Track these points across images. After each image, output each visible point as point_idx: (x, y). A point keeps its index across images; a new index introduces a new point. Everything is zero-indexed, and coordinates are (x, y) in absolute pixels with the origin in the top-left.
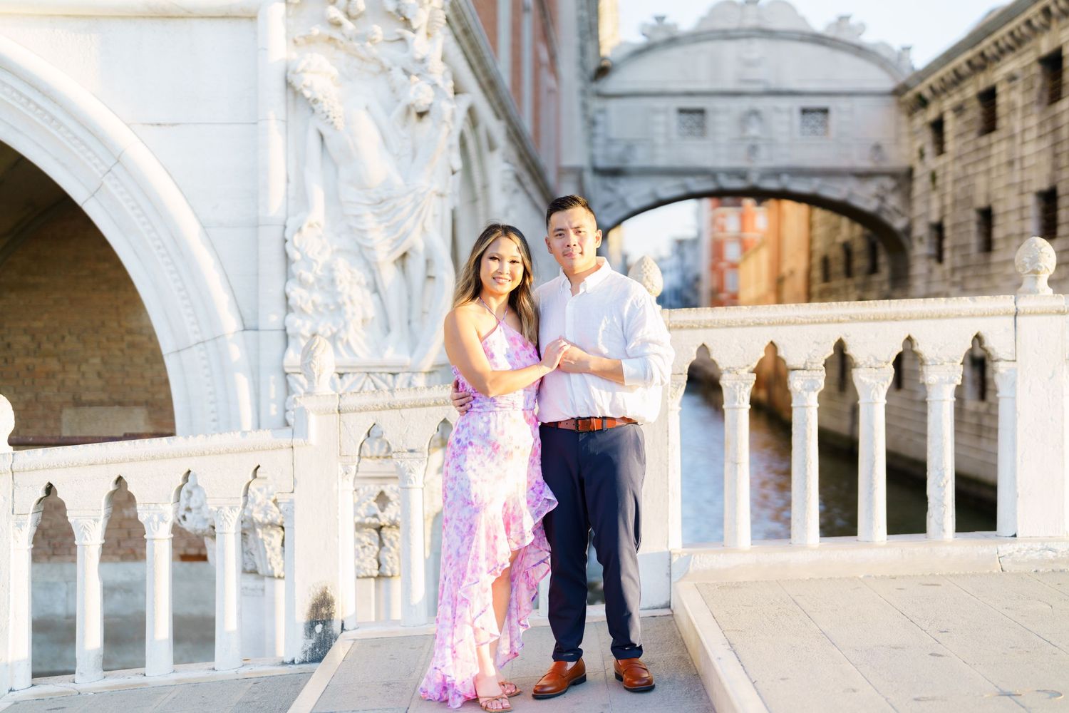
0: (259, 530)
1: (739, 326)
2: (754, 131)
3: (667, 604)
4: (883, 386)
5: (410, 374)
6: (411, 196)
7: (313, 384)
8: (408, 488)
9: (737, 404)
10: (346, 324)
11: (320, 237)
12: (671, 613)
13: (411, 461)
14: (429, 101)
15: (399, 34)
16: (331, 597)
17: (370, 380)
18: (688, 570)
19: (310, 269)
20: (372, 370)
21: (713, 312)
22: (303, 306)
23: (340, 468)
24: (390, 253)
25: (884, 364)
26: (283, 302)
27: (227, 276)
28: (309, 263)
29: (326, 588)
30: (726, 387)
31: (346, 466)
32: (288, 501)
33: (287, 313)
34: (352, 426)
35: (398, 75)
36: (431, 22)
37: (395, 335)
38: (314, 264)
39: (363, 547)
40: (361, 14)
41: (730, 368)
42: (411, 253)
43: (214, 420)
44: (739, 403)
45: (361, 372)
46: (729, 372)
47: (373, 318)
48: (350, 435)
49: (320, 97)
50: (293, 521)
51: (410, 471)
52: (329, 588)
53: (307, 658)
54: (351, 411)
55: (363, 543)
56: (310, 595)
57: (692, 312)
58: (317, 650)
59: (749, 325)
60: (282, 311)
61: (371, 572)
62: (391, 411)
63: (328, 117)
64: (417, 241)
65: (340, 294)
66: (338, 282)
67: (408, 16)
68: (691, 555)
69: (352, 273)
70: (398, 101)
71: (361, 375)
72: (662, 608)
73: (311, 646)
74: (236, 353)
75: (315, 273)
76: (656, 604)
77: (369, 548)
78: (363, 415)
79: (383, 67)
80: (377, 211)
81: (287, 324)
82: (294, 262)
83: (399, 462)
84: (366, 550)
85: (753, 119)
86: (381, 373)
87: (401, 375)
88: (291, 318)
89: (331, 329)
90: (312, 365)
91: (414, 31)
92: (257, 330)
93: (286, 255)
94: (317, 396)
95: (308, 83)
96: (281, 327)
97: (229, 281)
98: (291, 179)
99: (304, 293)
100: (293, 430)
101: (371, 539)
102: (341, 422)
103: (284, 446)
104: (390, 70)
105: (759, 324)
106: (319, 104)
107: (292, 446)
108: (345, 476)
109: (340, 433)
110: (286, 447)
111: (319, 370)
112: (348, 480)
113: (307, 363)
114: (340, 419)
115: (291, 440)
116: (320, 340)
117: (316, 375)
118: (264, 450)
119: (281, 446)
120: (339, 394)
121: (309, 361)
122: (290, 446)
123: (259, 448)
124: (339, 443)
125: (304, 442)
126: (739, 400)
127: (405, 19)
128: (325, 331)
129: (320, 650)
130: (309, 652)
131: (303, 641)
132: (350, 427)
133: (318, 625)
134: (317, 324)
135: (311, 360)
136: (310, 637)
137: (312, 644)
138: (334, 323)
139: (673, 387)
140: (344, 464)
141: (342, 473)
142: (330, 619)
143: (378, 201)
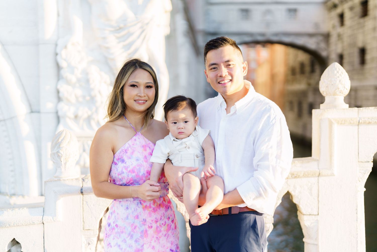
6: (139, 25)
7: (61, 170)
11: (80, 52)
19: (73, 72)
22: (69, 97)
23: (84, 239)
26: (55, 94)
27: (19, 77)
28: (72, 69)
31: (88, 238)
33: (59, 101)
34: (94, 205)
38: (76, 70)
43: (12, 171)
48: (92, 213)
60: (55, 100)
65: (93, 89)
69: (101, 76)
74: (25, 129)
75: (76, 75)
80: (117, 35)
81: (58, 109)
88: (61, 105)
89: (87, 113)
90: (60, 154)
92: (39, 112)
93: (57, 63)
94: (64, 180)
96: (54, 110)
98: (61, 13)
99: (70, 88)
100: (44, 208)
102: (84, 203)
107: (43, 222)
108: (88, 246)
109: (83, 211)
110: (37, 223)
111: (65, 159)
112: (90, 249)
113: (55, 153)
114: (83, 199)
115: (42, 216)
116: (66, 133)
117: (63, 163)
118: (19, 226)
119: (33, 222)
120: (82, 179)
121: (57, 151)
122: (41, 223)
123: (14, 224)
124: (82, 219)
125: (53, 218)
128: (83, 114)
132: (92, 206)
134: (78, 109)
135: (59, 150)
138: (89, 109)
139: (361, 172)
140: (87, 236)
141: (85, 244)
143: (118, 28)
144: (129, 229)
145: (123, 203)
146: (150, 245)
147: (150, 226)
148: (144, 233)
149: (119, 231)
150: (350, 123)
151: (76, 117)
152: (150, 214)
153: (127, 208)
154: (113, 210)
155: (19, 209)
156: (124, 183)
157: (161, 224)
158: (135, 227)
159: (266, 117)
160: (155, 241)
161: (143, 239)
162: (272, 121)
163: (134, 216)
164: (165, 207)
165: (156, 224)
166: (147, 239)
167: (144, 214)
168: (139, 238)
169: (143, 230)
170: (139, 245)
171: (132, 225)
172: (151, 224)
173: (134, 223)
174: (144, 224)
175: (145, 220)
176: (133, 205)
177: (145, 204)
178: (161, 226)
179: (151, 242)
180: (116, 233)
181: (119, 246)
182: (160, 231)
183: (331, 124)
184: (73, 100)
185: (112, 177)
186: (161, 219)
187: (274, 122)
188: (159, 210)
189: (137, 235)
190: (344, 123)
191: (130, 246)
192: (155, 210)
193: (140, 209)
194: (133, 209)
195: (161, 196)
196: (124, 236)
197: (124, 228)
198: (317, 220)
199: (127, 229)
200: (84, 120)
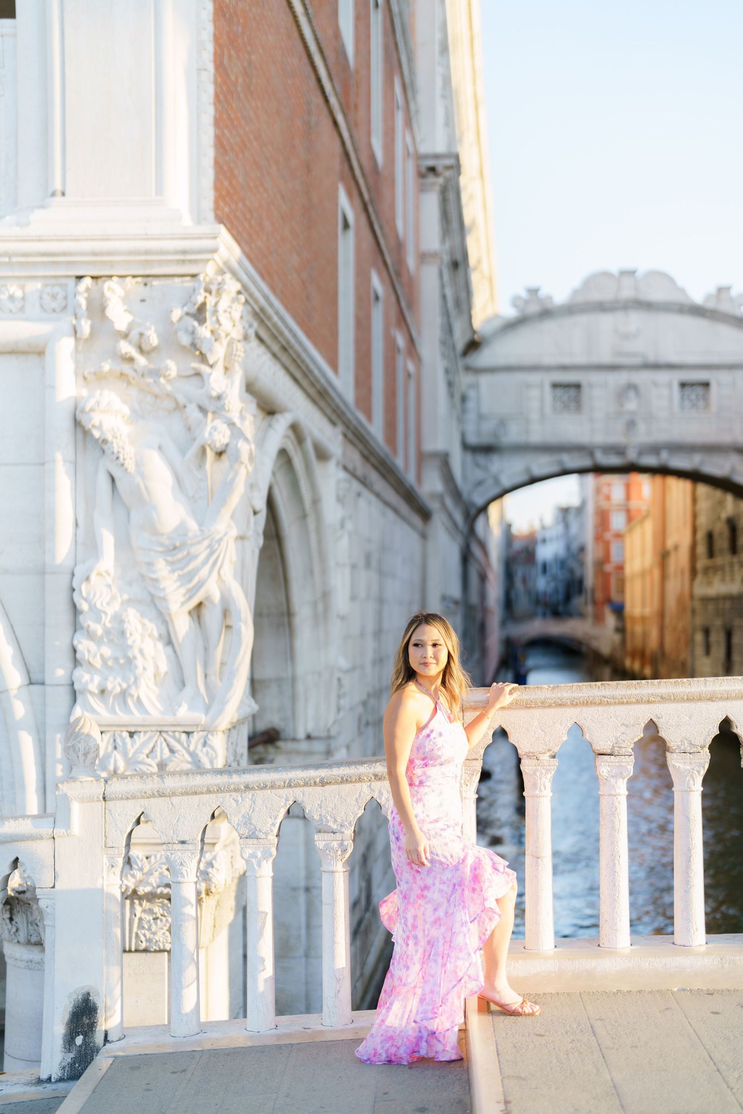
2: (631, 405)
4: (699, 772)
5: (205, 733)
6: (206, 543)
8: (180, 883)
9: (537, 792)
10: (136, 679)
11: (109, 586)
13: (182, 854)
14: (226, 440)
15: (194, 369)
16: (94, 1003)
17: (162, 739)
19: (98, 620)
20: (165, 729)
22: (91, 660)
23: (105, 860)
24: (183, 604)
25: (699, 749)
26: (68, 655)
27: (12, 626)
28: (98, 614)
29: (88, 994)
31: (111, 858)
33: (75, 667)
34: (119, 815)
35: (193, 413)
36: (229, 356)
37: (188, 691)
38: (103, 616)
39: (155, 919)
40: (155, 349)
41: (530, 752)
42: (206, 603)
44: (541, 791)
45: (152, 731)
46: (529, 757)
47: (166, 673)
48: (116, 825)
49: (109, 437)
50: (55, 920)
51: (182, 864)
52: (92, 993)
53: (65, 1074)
54: (117, 799)
55: (156, 914)
56: (70, 1002)
58: (77, 1064)
59: (550, 706)
60: (70, 665)
61: (164, 946)
62: (160, 798)
63: (118, 458)
64: (213, 590)
65: (131, 647)
66: (128, 635)
67: (204, 351)
69: (143, 625)
70: (194, 439)
71: (153, 733)
73: (69, 1060)
74: (20, 709)
75: (104, 624)
77: (161, 921)
78: (130, 803)
79: (177, 404)
80: (169, 559)
81: (74, 678)
83: (169, 854)
84: (159, 921)
85: (631, 394)
86: (174, 732)
87: (195, 733)
88: (78, 672)
89: (120, 685)
90: (76, 748)
91: (211, 366)
92: (43, 684)
93: (74, 606)
94: (81, 782)
95: (97, 424)
96: (66, 681)
97: (14, 632)
98: (80, 522)
99: (92, 646)
100: (54, 819)
101: (164, 910)
102: (107, 811)
103: (44, 837)
104: (185, 407)
105: (561, 705)
106: (109, 444)
107: (53, 836)
108: (111, 870)
109: (105, 822)
110: (46, 838)
112: (114, 873)
113: (70, 746)
114: (105, 806)
115: (52, 829)
116: (84, 721)
118: (23, 840)
119: (41, 837)
120: (104, 780)
121: (73, 744)
122: (50, 837)
123: (16, 839)
124: (104, 833)
125: (66, 831)
126: (540, 788)
127: (201, 353)
128: (114, 688)
129: (79, 1066)
130: (67, 1068)
131: (61, 1055)
132: (117, 815)
133: (79, 1035)
134: (106, 679)
135: (75, 742)
136: (70, 1049)
137: (72, 1058)
138: (124, 679)
139: (467, 773)
140: (109, 856)
141: (107, 867)
142: (92, 1029)
143: (171, 548)
151: (103, 692)
155: (23, 819)
184: (98, 663)
200: (115, 697)
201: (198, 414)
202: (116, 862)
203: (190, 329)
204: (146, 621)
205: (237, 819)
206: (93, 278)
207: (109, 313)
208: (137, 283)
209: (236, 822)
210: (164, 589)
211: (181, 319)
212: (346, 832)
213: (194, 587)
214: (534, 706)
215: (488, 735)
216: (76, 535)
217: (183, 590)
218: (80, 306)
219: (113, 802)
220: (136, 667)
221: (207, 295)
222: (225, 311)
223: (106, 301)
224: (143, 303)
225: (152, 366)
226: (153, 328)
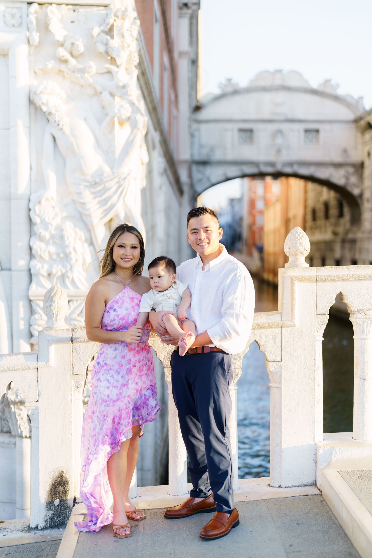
0: (12, 406)
1: (367, 279)
3: (313, 482)
6: (116, 180)
7: (53, 321)
10: (71, 267)
11: (53, 207)
12: (319, 492)
14: (129, 114)
15: (107, 68)
16: (66, 479)
18: (331, 459)
19: (46, 229)
21: (348, 269)
22: (42, 255)
23: (73, 383)
24: (101, 219)
26: (27, 251)
28: (46, 226)
29: (63, 472)
30: (357, 323)
31: (76, 382)
32: (34, 408)
33: (31, 259)
34: (82, 353)
35: (106, 96)
38: (50, 226)
40: (82, 54)
41: (360, 310)
42: (116, 219)
44: (367, 335)
47: (90, 264)
48: (80, 359)
49: (53, 111)
50: (38, 423)
52: (65, 472)
53: (48, 524)
54: (81, 342)
56: (50, 478)
57: (333, 269)
58: (56, 518)
60: (28, 258)
63: (58, 125)
64: (120, 210)
65: (67, 246)
66: (66, 239)
67: (114, 56)
68: (333, 448)
69: (76, 232)
70: (107, 115)
72: (310, 485)
73: (50, 515)
75: (50, 232)
76: (305, 482)
78: (90, 344)
79: (96, 91)
80: (92, 190)
81: (31, 266)
82: (35, 224)
85: (279, 135)
88: (33, 262)
89: (61, 270)
90: (52, 307)
91: (118, 67)
92: (10, 270)
93: (30, 219)
94: (56, 330)
95: (45, 102)
96: (27, 269)
98: (33, 167)
99: (43, 245)
100: (38, 355)
102: (74, 350)
103: (31, 367)
104: (101, 93)
106: (53, 116)
107: (37, 367)
108: (77, 389)
109: (73, 357)
110: (32, 368)
111: (57, 311)
112: (79, 392)
113: (48, 306)
114: (72, 347)
115: (36, 362)
116: (57, 288)
117: (55, 315)
118: (16, 370)
119: (29, 367)
120: (72, 329)
121: (50, 304)
122: (35, 367)
123: (12, 369)
124: (72, 365)
125: (46, 364)
126: (366, 333)
127: (112, 58)
128: (57, 272)
129: (57, 519)
130: (49, 521)
131: (45, 512)
132: (81, 353)
133: (56, 499)
134: (51, 267)
135: (51, 303)
136: (50, 508)
137: (52, 514)
138: (63, 267)
139: (319, 324)
140: (76, 380)
141: (74, 387)
142: (65, 495)
143: (93, 183)
144: (117, 367)
145: (112, 345)
146: (134, 381)
147: (134, 365)
148: (129, 371)
149: (108, 368)
150: (309, 280)
151: (49, 275)
152: (134, 356)
153: (116, 349)
154: (103, 351)
155: (16, 355)
156: (114, 328)
157: (143, 364)
158: (122, 366)
159: (233, 274)
160: (138, 378)
161: (128, 375)
162: (238, 277)
163: (121, 356)
164: (146, 351)
165: (139, 363)
166: (131, 376)
167: (130, 355)
168: (125, 374)
169: (128, 368)
170: (125, 380)
171: (119, 363)
172: (135, 363)
173: (121, 362)
174: (129, 363)
175: (130, 360)
176: (120, 347)
177: (130, 347)
178: (143, 366)
179: (135, 379)
180: (105, 370)
181: (108, 380)
182: (142, 370)
183: (292, 281)
184: (46, 256)
185: (105, 323)
186: (143, 360)
187: (239, 278)
188: (142, 353)
189: (123, 372)
190: (304, 281)
191: (117, 381)
192: (139, 352)
193: (126, 351)
194: (120, 351)
195: (144, 341)
196: (112, 372)
197: (112, 366)
198: (281, 366)
199: (115, 367)
200: (58, 278)
201: (109, 98)
202: (80, 385)
203: (105, 41)
204: (77, 230)
205: (164, 356)
206: (39, 4)
207: (51, 28)
208: (68, 9)
209: (163, 357)
210: (89, 209)
211: (99, 34)
212: (237, 363)
213: (108, 208)
214: (364, 279)
215: (333, 298)
216: (30, 175)
217: (101, 210)
218: (32, 23)
219: (78, 344)
220: (71, 259)
221: (116, 19)
222: (128, 30)
223: (49, 20)
224: (73, 24)
225: (79, 66)
226: (81, 40)
